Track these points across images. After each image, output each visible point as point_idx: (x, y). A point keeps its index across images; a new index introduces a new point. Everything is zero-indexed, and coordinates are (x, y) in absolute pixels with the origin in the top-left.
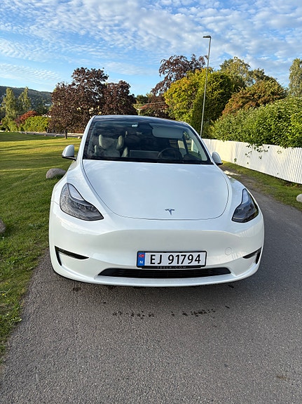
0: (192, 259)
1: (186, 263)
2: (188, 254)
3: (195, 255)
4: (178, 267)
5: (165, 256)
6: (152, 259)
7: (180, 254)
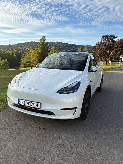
0: (35, 105)
1: (33, 106)
2: (33, 103)
3: (36, 103)
4: (30, 107)
5: (26, 102)
6: (22, 102)
7: (31, 102)
